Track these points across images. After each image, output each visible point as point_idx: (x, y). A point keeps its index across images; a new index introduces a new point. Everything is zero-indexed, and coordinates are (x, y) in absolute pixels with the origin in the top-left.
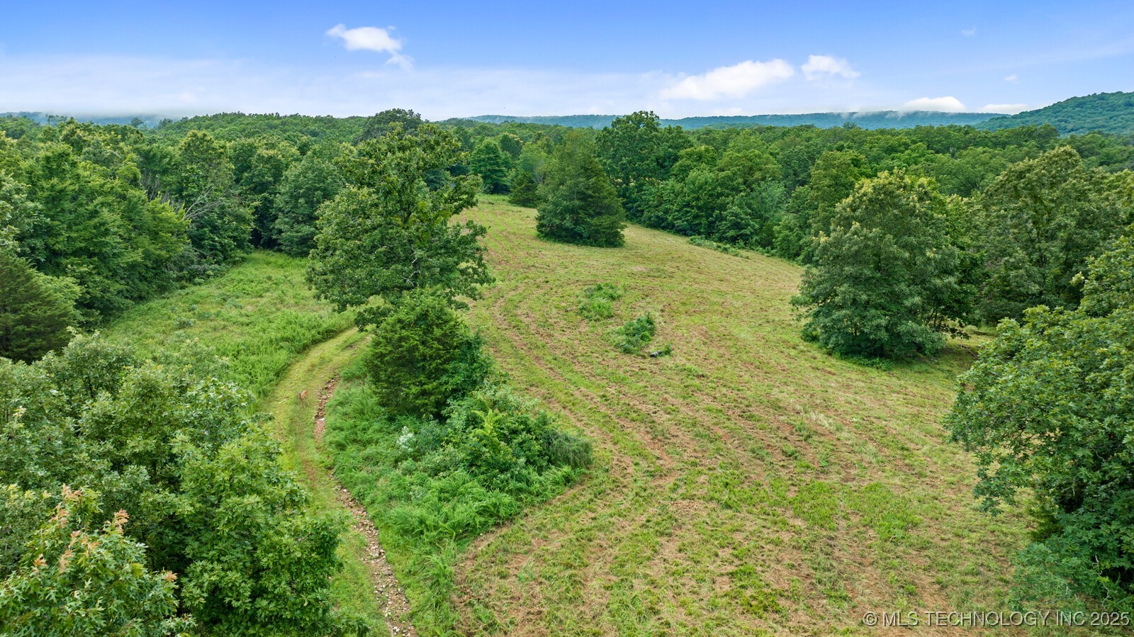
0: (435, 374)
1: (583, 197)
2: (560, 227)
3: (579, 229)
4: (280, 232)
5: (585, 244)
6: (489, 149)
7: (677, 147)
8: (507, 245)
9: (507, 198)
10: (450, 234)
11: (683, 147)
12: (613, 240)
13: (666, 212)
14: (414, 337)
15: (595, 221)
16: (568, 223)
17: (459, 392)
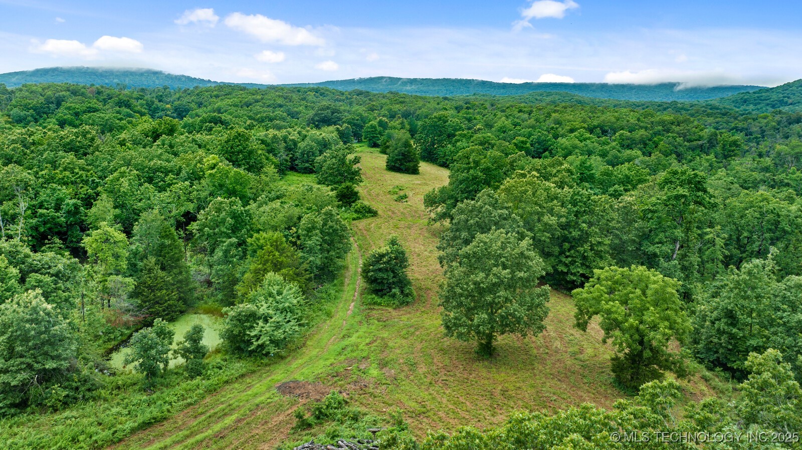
0: (349, 198)
1: (403, 155)
2: (394, 166)
3: (402, 167)
4: (297, 165)
5: (403, 173)
6: (373, 127)
7: (456, 130)
8: (374, 172)
9: (379, 149)
10: (353, 170)
11: (459, 130)
12: (414, 171)
13: (447, 160)
14: (345, 191)
15: (408, 164)
16: (397, 165)
17: (353, 202)
